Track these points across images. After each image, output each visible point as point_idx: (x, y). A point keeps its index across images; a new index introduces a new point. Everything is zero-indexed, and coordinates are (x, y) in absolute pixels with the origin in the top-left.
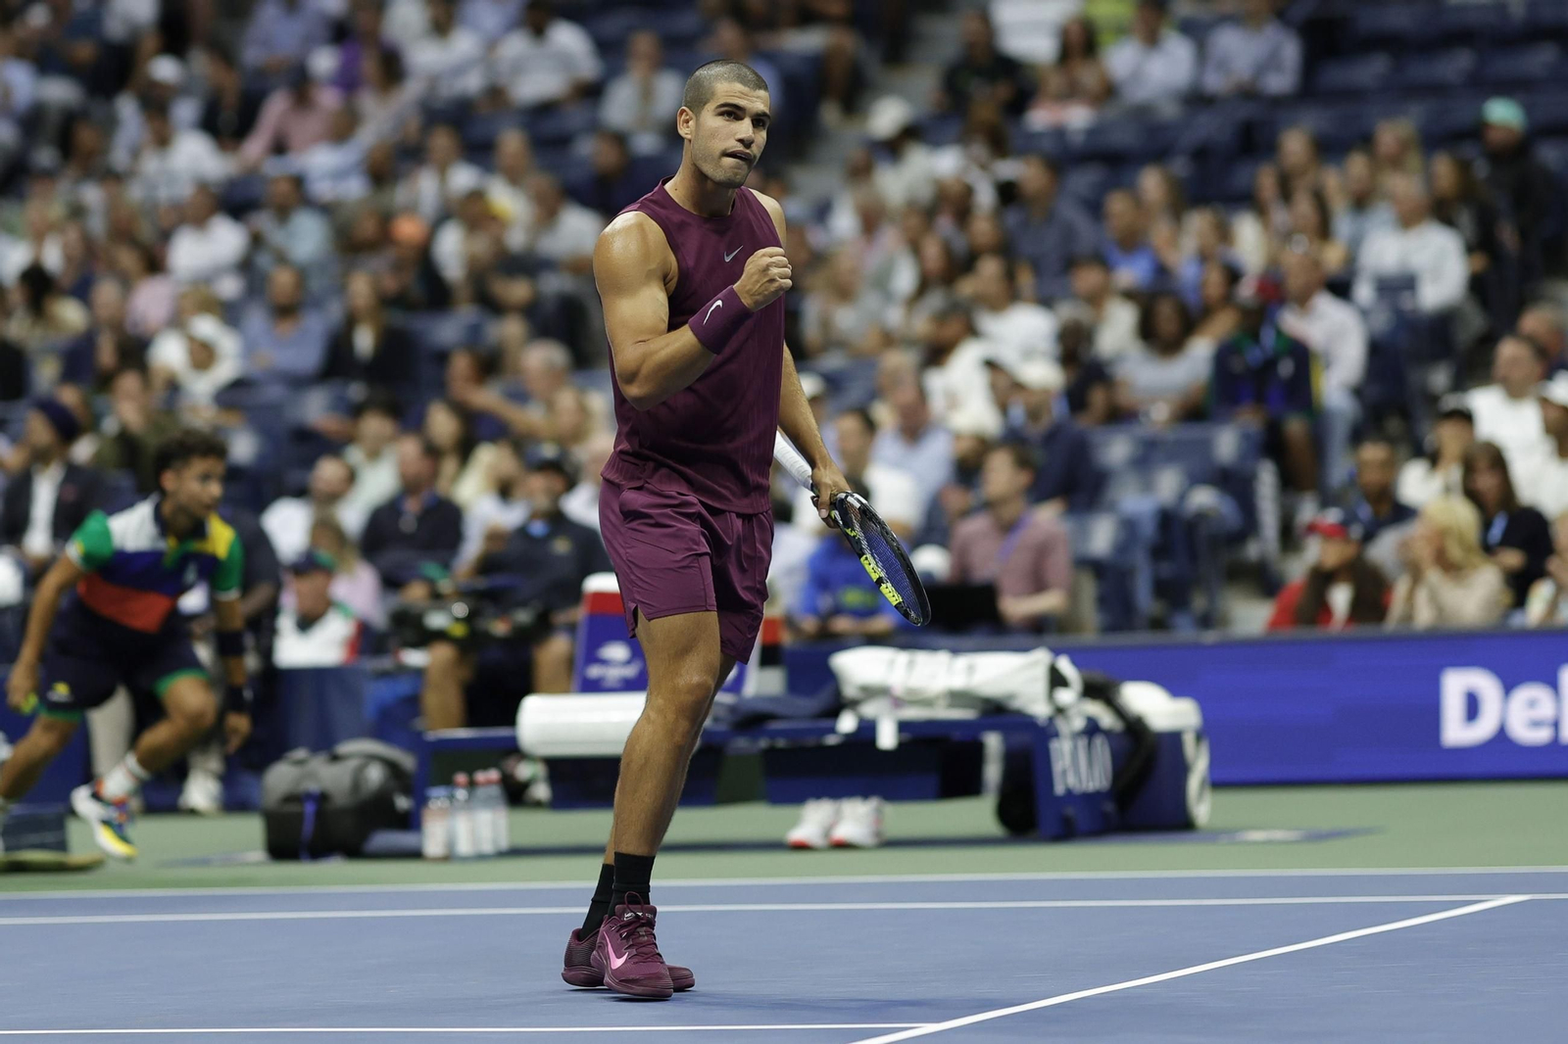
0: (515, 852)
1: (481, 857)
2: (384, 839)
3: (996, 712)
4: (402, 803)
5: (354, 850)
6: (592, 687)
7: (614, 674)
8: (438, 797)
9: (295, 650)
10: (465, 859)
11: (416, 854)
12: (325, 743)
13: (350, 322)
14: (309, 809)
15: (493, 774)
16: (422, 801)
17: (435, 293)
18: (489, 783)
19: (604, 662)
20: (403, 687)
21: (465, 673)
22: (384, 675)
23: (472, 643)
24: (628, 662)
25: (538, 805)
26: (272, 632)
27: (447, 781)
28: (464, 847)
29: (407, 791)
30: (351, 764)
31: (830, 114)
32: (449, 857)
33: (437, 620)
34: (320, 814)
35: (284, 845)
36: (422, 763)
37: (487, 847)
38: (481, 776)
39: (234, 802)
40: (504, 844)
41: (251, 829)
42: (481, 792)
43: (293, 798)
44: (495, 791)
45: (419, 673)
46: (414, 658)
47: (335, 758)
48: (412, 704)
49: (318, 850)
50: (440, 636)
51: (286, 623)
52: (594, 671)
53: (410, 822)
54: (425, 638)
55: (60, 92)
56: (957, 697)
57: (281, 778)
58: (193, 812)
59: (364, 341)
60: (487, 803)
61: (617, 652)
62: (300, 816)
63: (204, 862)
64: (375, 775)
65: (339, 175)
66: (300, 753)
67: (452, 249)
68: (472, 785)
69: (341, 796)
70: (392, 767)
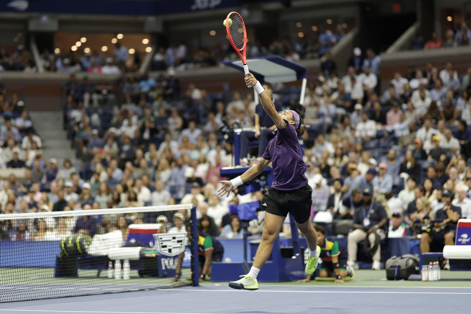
0: (442, 280)
1: (435, 281)
2: (412, 276)
4: (417, 268)
5: (406, 279)
6: (460, 244)
7: (464, 241)
8: (424, 267)
9: (392, 234)
10: (431, 281)
11: (420, 280)
12: (399, 255)
13: (406, 162)
14: (396, 269)
15: (437, 262)
16: (421, 269)
17: (424, 155)
18: (436, 264)
19: (462, 238)
20: (417, 242)
21: (430, 240)
22: (412, 240)
24: (468, 238)
25: (446, 269)
26: (388, 230)
27: (428, 264)
28: (430, 279)
29: (418, 266)
30: (406, 259)
32: (427, 281)
33: (424, 228)
34: (398, 270)
35: (391, 277)
36: (421, 260)
37: (436, 279)
38: (434, 263)
40: (439, 278)
41: (384, 273)
42: (434, 266)
43: (391, 267)
44: (437, 266)
45: (419, 239)
46: (419, 236)
47: (402, 258)
49: (398, 278)
50: (425, 231)
51: (391, 228)
52: (460, 240)
53: (418, 273)
54: (422, 232)
55: (341, 111)
57: (390, 262)
58: (374, 269)
59: (409, 165)
60: (436, 269)
61: (465, 236)
62: (394, 271)
63: (373, 280)
64: (411, 262)
65: (402, 130)
66: (395, 257)
67: (428, 146)
68: (433, 265)
69: (403, 267)
70: (415, 261)
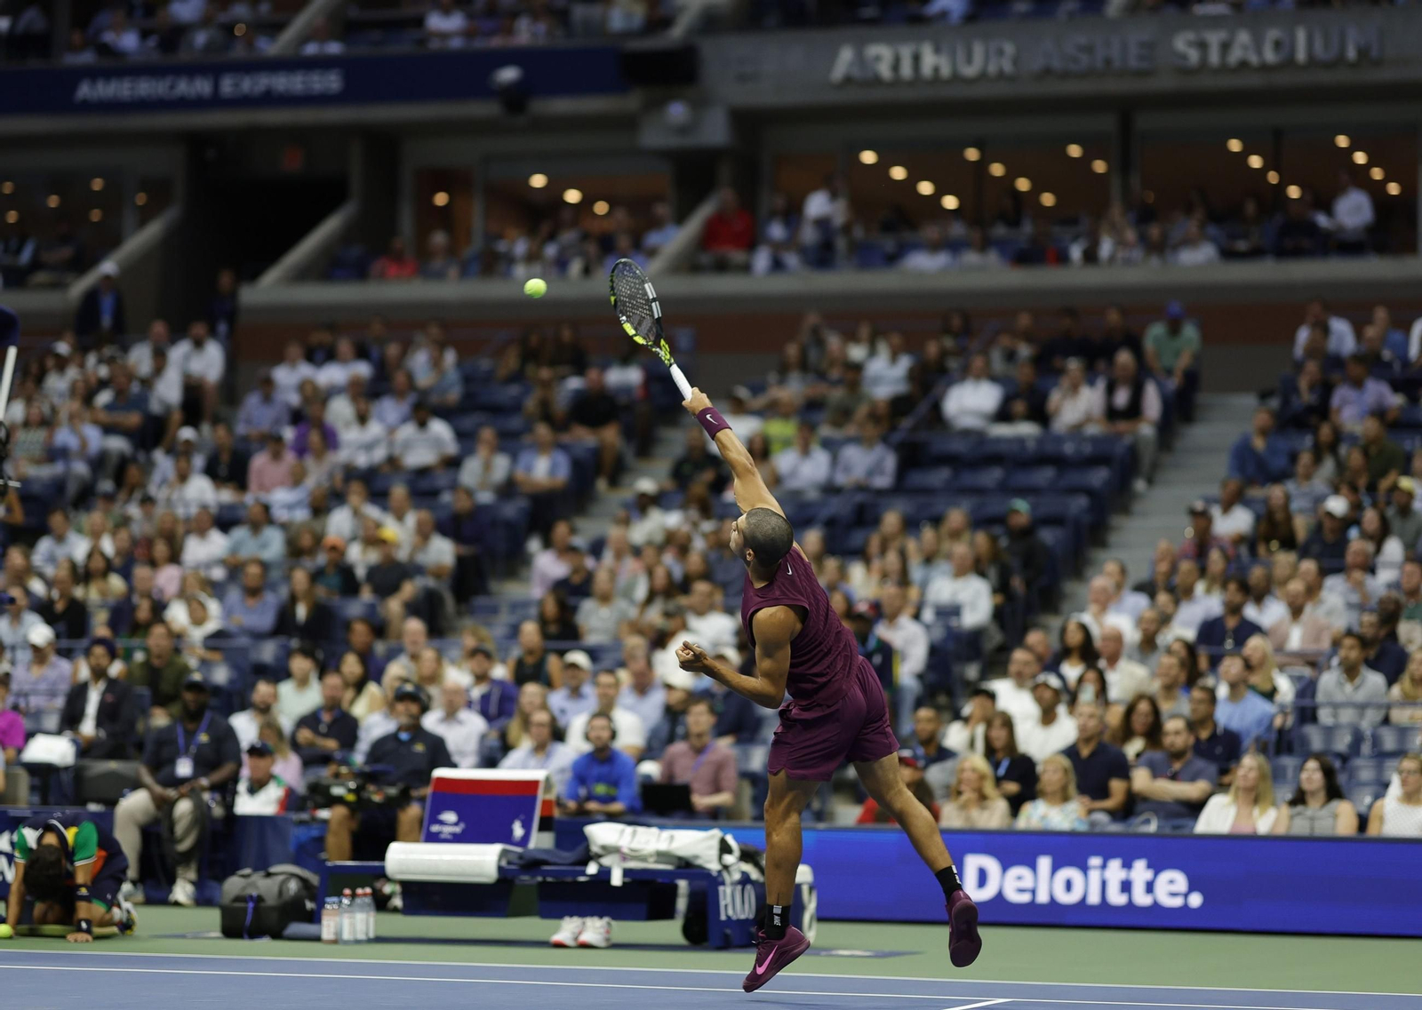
0: (379, 940)
1: (358, 942)
2: (296, 928)
3: (686, 866)
4: (309, 905)
5: (277, 935)
6: (433, 838)
7: (447, 830)
8: (331, 904)
9: (247, 805)
10: (347, 943)
11: (317, 939)
12: (263, 866)
13: (293, 599)
14: (251, 905)
15: (368, 890)
16: (321, 905)
17: (348, 583)
18: (365, 895)
19: (442, 823)
20: (315, 833)
21: (354, 825)
22: (302, 823)
23: (359, 806)
24: (456, 824)
25: (395, 910)
26: (234, 793)
27: (340, 894)
28: (346, 936)
29: (312, 899)
30: (281, 878)
31: (601, 485)
32: (335, 942)
33: (337, 791)
34: (256, 909)
35: (232, 930)
36: (322, 881)
37: (361, 936)
38: (359, 891)
39: (203, 899)
40: (372, 935)
41: (213, 916)
42: (358, 901)
43: (238, 899)
44: (368, 900)
45: (325, 822)
46: (324, 814)
47: (269, 875)
48: (320, 842)
49: (254, 933)
50: (339, 800)
51: (242, 787)
52: (435, 828)
53: (314, 918)
55: (117, 444)
56: (662, 856)
57: (233, 885)
58: (177, 904)
59: (301, 612)
60: (362, 908)
61: (450, 817)
62: (245, 910)
63: (183, 937)
64: (293, 886)
65: (290, 507)
66: (247, 871)
67: (360, 558)
68: (354, 896)
69: (271, 900)
70: (304, 881)
